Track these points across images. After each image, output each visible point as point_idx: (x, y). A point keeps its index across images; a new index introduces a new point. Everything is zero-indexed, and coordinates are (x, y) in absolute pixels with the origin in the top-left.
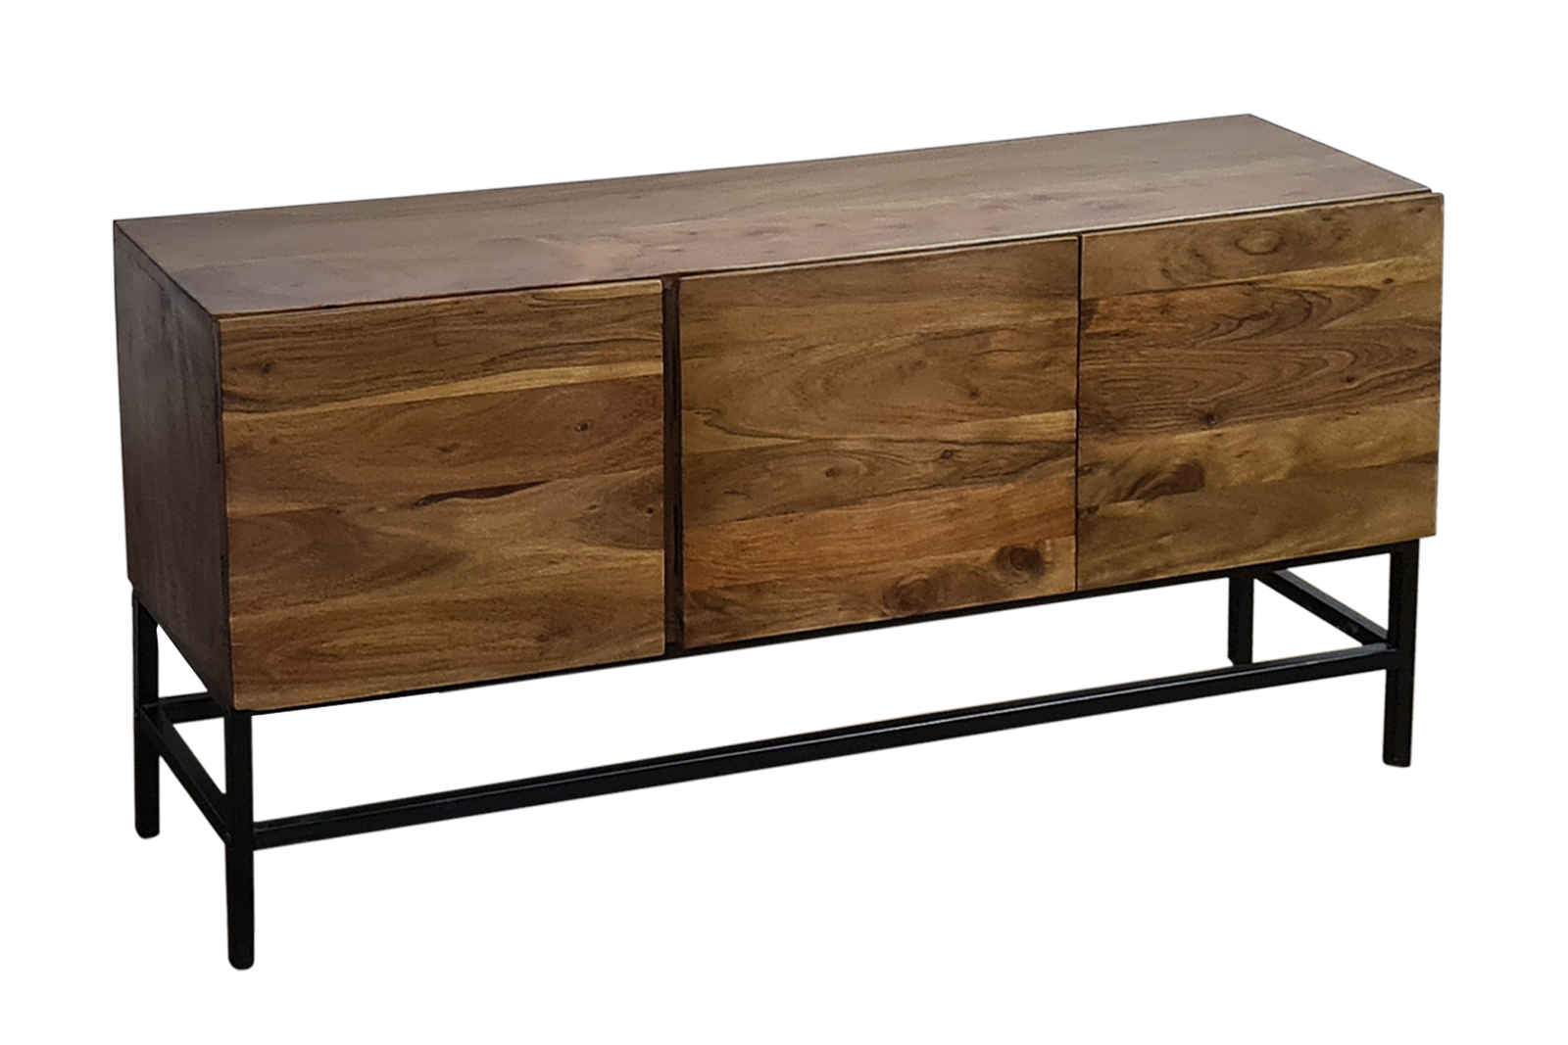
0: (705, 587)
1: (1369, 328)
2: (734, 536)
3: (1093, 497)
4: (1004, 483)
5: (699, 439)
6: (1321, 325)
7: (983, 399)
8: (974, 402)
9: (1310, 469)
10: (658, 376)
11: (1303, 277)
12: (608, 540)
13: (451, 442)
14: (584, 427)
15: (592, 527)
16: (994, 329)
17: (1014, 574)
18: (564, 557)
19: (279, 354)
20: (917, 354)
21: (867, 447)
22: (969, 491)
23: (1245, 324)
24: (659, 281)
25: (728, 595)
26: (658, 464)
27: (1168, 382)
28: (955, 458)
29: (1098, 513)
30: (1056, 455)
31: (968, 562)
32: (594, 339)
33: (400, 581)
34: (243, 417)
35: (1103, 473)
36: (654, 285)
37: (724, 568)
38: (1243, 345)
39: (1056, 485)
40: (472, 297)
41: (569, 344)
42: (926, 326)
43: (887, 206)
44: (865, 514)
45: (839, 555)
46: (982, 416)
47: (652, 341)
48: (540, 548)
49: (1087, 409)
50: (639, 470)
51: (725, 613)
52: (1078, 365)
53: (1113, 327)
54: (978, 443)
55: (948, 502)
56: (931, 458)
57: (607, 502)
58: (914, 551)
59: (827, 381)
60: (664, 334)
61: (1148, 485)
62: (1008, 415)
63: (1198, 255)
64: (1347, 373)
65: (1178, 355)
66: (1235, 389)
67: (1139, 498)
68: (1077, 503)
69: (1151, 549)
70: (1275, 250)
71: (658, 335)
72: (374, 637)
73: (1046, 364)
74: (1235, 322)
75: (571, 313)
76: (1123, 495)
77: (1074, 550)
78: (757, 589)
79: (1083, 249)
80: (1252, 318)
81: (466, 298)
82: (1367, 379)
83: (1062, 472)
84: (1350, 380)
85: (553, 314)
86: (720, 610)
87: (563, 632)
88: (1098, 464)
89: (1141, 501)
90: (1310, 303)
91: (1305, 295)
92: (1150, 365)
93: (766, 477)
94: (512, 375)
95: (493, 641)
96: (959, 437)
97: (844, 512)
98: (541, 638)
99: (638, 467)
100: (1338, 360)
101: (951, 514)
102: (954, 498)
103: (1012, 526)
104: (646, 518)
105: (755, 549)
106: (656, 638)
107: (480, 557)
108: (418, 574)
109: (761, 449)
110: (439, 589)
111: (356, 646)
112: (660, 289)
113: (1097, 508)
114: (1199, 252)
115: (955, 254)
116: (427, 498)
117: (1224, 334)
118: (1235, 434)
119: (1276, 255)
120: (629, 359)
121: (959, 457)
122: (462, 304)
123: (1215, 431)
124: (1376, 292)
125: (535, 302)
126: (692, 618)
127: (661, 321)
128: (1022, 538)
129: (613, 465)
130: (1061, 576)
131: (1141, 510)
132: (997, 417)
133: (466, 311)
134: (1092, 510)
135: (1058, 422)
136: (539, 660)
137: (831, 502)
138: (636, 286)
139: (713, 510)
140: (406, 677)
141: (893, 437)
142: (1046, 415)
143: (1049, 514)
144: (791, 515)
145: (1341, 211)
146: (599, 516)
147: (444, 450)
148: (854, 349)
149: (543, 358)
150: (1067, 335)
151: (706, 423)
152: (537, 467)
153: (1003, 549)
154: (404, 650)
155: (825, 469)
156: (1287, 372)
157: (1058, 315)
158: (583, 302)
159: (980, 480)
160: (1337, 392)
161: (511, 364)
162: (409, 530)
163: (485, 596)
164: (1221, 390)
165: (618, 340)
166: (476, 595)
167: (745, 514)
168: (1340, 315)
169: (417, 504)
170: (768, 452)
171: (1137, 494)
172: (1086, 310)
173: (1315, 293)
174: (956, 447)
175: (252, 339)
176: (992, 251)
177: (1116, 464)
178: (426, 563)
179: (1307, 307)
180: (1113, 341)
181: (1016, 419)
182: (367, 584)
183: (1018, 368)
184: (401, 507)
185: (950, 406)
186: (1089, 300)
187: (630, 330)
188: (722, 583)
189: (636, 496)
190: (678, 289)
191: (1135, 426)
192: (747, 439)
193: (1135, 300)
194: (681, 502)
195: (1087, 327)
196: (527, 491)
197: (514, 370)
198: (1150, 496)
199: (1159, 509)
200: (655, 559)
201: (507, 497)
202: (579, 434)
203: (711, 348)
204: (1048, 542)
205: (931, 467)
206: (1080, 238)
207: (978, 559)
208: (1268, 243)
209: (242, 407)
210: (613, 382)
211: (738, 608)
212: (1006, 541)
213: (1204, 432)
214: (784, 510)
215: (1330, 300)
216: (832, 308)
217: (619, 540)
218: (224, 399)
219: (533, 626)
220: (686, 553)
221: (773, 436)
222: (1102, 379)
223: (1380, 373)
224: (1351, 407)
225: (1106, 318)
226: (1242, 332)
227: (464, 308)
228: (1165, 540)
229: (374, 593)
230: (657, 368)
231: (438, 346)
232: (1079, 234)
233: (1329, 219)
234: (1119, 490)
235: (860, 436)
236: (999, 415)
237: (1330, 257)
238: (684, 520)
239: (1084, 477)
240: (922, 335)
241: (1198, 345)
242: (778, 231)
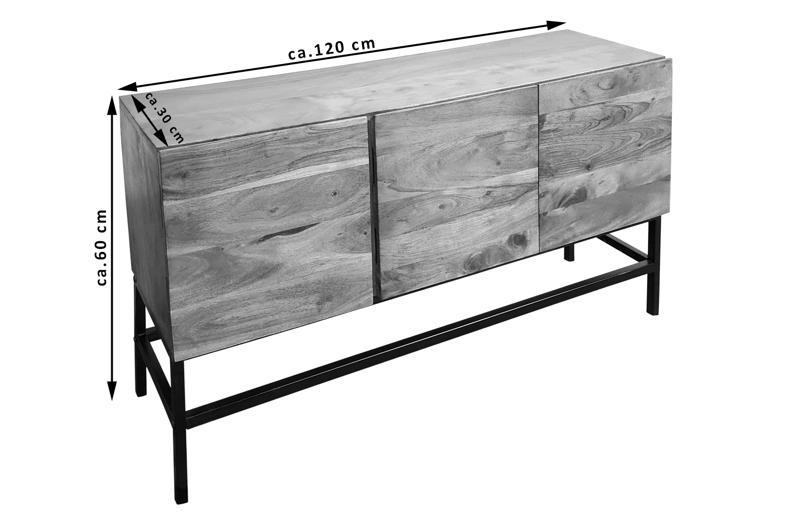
0: (390, 269)
1: (646, 121)
2: (402, 242)
3: (545, 208)
4: (510, 204)
5: (386, 196)
6: (629, 121)
7: (502, 165)
8: (498, 167)
9: (625, 187)
10: (366, 165)
11: (623, 100)
12: (347, 250)
13: (274, 207)
14: (335, 194)
15: (342, 242)
16: (506, 132)
17: (516, 248)
18: (328, 261)
19: (190, 167)
20: (475, 146)
21: (456, 193)
22: (498, 211)
23: (601, 123)
24: (365, 117)
25: (400, 271)
26: (369, 209)
27: (573, 151)
28: (491, 194)
29: (547, 215)
30: (530, 189)
31: (497, 244)
32: (338, 149)
33: (253, 282)
34: (174, 202)
35: (549, 196)
36: (363, 119)
37: (398, 258)
38: (601, 132)
39: (530, 203)
40: (282, 131)
41: (327, 152)
42: (479, 132)
43: (451, 74)
44: (457, 225)
45: (446, 246)
46: (502, 173)
47: (363, 147)
48: (317, 257)
49: (542, 166)
50: (360, 213)
51: (399, 280)
52: (538, 146)
53: (551, 127)
54: (500, 187)
55: (489, 216)
56: (482, 196)
57: (346, 231)
58: (476, 241)
59: (439, 162)
60: (369, 144)
61: (567, 201)
62: (512, 172)
63: (583, 92)
64: (638, 143)
65: (577, 139)
66: (598, 153)
67: (562, 207)
68: (539, 211)
69: (568, 230)
70: (612, 88)
71: (366, 145)
72: (241, 313)
73: (526, 147)
74: (597, 122)
75: (328, 136)
76: (557, 205)
77: (538, 234)
78: (412, 267)
79: (540, 91)
80: (604, 119)
81: (280, 131)
82: (646, 144)
83: (533, 196)
84: (640, 145)
85: (320, 137)
86: (396, 279)
87: (329, 299)
88: (547, 192)
89: (563, 208)
90: (625, 111)
91: (623, 107)
92: (565, 144)
93: (414, 212)
94: (302, 170)
95: (297, 308)
96: (493, 185)
97: (447, 225)
98: (319, 303)
99: (359, 212)
100: (635, 137)
101: (490, 221)
102: (491, 213)
103: (514, 225)
104: (363, 237)
105: (411, 247)
106: (369, 297)
107: (290, 265)
108: (261, 277)
109: (412, 198)
110: (272, 284)
111: (233, 318)
112: (366, 121)
113: (547, 213)
114: (584, 90)
115: (490, 96)
116: (264, 237)
117: (594, 128)
118: (599, 173)
119: (613, 90)
120: (354, 158)
121: (493, 194)
122: (278, 135)
123: (591, 173)
124: (649, 104)
125: (311, 131)
126: (385, 285)
127: (367, 137)
128: (518, 230)
129: (348, 212)
130: (533, 247)
131: (563, 212)
132: (507, 174)
133: (278, 138)
134: (545, 214)
135: (530, 174)
136: (318, 314)
137: (442, 221)
138: (356, 120)
139: (392, 230)
140: (258, 331)
141: (466, 187)
142: (526, 171)
143: (529, 218)
144: (425, 229)
145: (636, 68)
146: (344, 238)
147: (272, 211)
148: (449, 145)
149: (315, 160)
150: (534, 133)
151: (389, 187)
152: (314, 216)
153: (511, 236)
154: (255, 317)
155: (439, 205)
156: (617, 143)
157: (530, 123)
158: (333, 130)
159: (501, 204)
160: (635, 151)
161: (300, 165)
162: (255, 255)
163: (293, 285)
164: (593, 153)
165: (349, 148)
166: (288, 285)
167: (406, 231)
168: (636, 115)
169: (260, 241)
170: (415, 199)
171: (562, 204)
172: (542, 119)
173: (627, 106)
174: (491, 189)
175: (176, 160)
176: (504, 94)
177: (554, 192)
178: (265, 271)
179: (624, 113)
180: (552, 134)
181: (515, 174)
182: (236, 286)
183: (515, 149)
184: (252, 243)
185: (489, 170)
186: (543, 115)
187: (354, 143)
188: (397, 266)
189: (358, 227)
190: (374, 120)
191: (561, 173)
192: (405, 193)
193: (560, 114)
194: (378, 226)
195: (542, 128)
196: (310, 229)
197: (303, 167)
198: (567, 205)
199: (570, 211)
200: (368, 257)
201: (301, 233)
202: (333, 197)
203: (390, 149)
204: (528, 231)
205: (482, 200)
206: (538, 86)
207: (501, 242)
208: (610, 84)
209: (173, 198)
210: (347, 170)
211: (404, 277)
212: (512, 232)
213: (586, 174)
214: (422, 227)
215: (632, 109)
216: (440, 126)
217: (352, 250)
218: (164, 194)
219: (314, 298)
220: (382, 252)
221: (417, 191)
222: (547, 152)
223: (650, 141)
224: (640, 158)
225: (549, 123)
226: (601, 126)
228: (572, 225)
229: (242, 289)
230: (366, 161)
231: (267, 157)
232: (537, 84)
233: (632, 72)
234: (554, 204)
235: (454, 187)
236: (508, 173)
237: (632, 89)
238: (380, 236)
239: (542, 199)
240: (477, 136)
241: (584, 133)
242: (410, 88)
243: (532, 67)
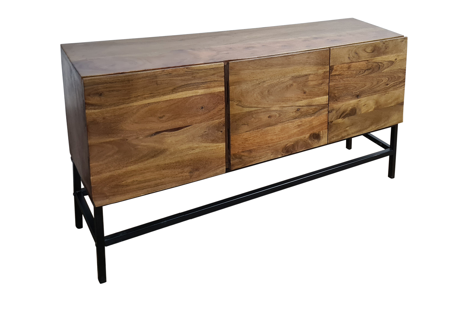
0: (236, 152)
1: (392, 71)
2: (244, 137)
3: (332, 119)
4: (311, 116)
5: (235, 109)
6: (382, 71)
7: (307, 94)
8: (305, 95)
9: (378, 107)
10: (223, 91)
11: (379, 59)
12: (209, 141)
13: (163, 115)
14: (202, 108)
15: (206, 137)
16: (310, 75)
17: (313, 141)
18: (197, 147)
19: (105, 90)
20: (291, 82)
21: (278, 109)
22: (303, 119)
23: (366, 72)
24: (223, 63)
25: (243, 154)
26: (224, 117)
27: (349, 87)
28: (300, 110)
29: (333, 123)
30: (323, 108)
31: (303, 139)
32: (204, 81)
33: (147, 159)
34: (93, 111)
35: (334, 112)
36: (222, 64)
37: (241, 146)
38: (365, 77)
39: (323, 116)
40: (168, 69)
41: (197, 83)
42: (293, 74)
43: (279, 40)
44: (278, 128)
45: (272, 140)
46: (307, 98)
47: (221, 81)
48: (190, 145)
49: (330, 95)
50: (218, 120)
51: (242, 159)
52: (329, 84)
53: (337, 73)
54: (305, 106)
55: (298, 122)
56: (294, 111)
57: (209, 130)
58: (290, 137)
59: (269, 91)
60: (224, 78)
61: (344, 115)
62: (313, 98)
63: (356, 53)
64: (387, 83)
65: (351, 80)
66: (363, 88)
67: (341, 118)
68: (328, 120)
69: (345, 131)
70: (373, 52)
71: (223, 79)
72: (139, 178)
73: (322, 84)
74: (364, 71)
75: (198, 73)
76: (338, 117)
77: (327, 133)
78: (250, 151)
79: (331, 52)
80: (367, 70)
81: (166, 69)
82: (391, 84)
83: (325, 112)
84: (387, 85)
85: (193, 74)
86: (240, 158)
87: (197, 170)
88: (333, 110)
89: (342, 119)
90: (380, 65)
91: (379, 63)
92: (345, 83)
93: (253, 119)
94: (181, 93)
95: (176, 175)
96: (301, 105)
97: (273, 127)
98: (190, 172)
99: (218, 119)
100: (385, 80)
101: (299, 126)
102: (300, 121)
103: (313, 128)
104: (220, 134)
105: (250, 140)
106: (223, 168)
107: (172, 150)
108: (153, 157)
109: (251, 111)
110: (160, 161)
111: (134, 181)
112: (223, 65)
113: (333, 121)
114: (357, 52)
115: (301, 54)
116: (155, 133)
117: (361, 74)
118: (363, 100)
119: (373, 53)
120: (215, 87)
121: (301, 110)
122: (165, 71)
123: (359, 100)
124: (393, 62)
125: (187, 70)
126: (233, 162)
127: (224, 75)
128: (315, 131)
129: (210, 119)
130: (324, 140)
131: (342, 121)
132: (310, 99)
133: (166, 73)
134: (331, 122)
135: (323, 99)
136: (190, 179)
137: (269, 125)
138: (216, 65)
139: (238, 130)
140: (150, 189)
141: (285, 106)
142: (321, 97)
143: (322, 124)
144: (259, 130)
145: (387, 41)
146: (207, 134)
147: (161, 118)
148: (275, 81)
149: (190, 87)
150: (327, 76)
151: (237, 105)
152: (189, 121)
153: (311, 134)
154: (149, 181)
155: (268, 116)
156: (375, 83)
157: (325, 70)
158: (202, 70)
159: (306, 116)
160: (385, 88)
161: (180, 90)
162: (151, 143)
163: (174, 162)
164: (361, 88)
165: (211, 81)
166: (171, 161)
167: (247, 130)
168: (386, 68)
169: (152, 135)
170: (253, 112)
172: (331, 68)
173: (381, 63)
174: (300, 107)
175: (95, 85)
176: (309, 53)
177: (337, 109)
178: (156, 153)
179: (379, 67)
180: (337, 77)
181: (314, 99)
182: (137, 162)
183: (315, 85)
184: (147, 136)
185: (299, 96)
186: (332, 66)
187: (215, 78)
188: (241, 151)
189: (217, 128)
190: (228, 65)
191: (342, 99)
192: (247, 108)
193: (342, 65)
194: (230, 128)
195: (331, 73)
196: (185, 129)
198: (344, 117)
199: (346, 120)
200: (223, 145)
201: (180, 131)
202: (201, 110)
203: (238, 82)
204: (321, 131)
205: (294, 114)
206: (330, 49)
207: (305, 137)
208: (371, 50)
209: (92, 108)
210: (210, 94)
211: (245, 157)
212: (311, 132)
213: (356, 100)
214: (257, 128)
215: (384, 64)
216: (270, 70)
217: (212, 141)
218: (86, 106)
219: (187, 169)
220: (231, 143)
221: (254, 107)
222: (334, 87)
223: (394, 83)
224: (387, 92)
225: (336, 71)
226: (365, 73)
227: (165, 72)
228: (347, 129)
229: (139, 164)
230: (223, 89)
231: (158, 85)
232: (330, 48)
233: (384, 43)
234: (337, 116)
235: (277, 106)
236: (311, 98)
237: (384, 53)
238: (231, 134)
239: (330, 113)
240: (293, 77)
241: (356, 77)
242: (253, 47)
243: (328, 38)
